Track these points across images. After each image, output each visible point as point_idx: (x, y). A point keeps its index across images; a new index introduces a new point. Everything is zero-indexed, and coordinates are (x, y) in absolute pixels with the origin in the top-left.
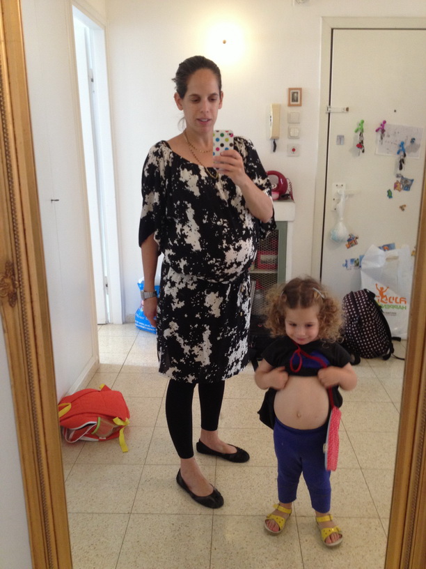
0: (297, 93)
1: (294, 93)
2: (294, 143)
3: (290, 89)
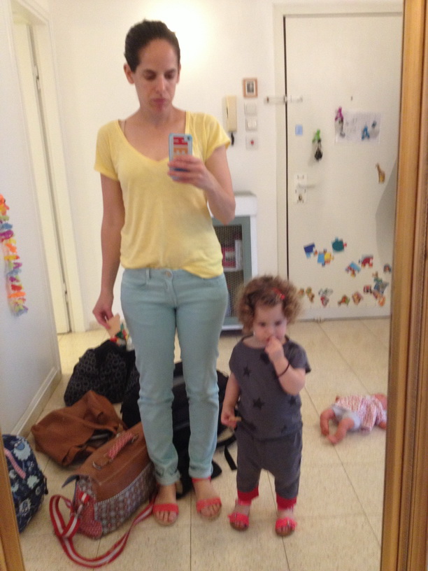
0: (253, 85)
1: (249, 84)
2: (251, 135)
3: (245, 80)
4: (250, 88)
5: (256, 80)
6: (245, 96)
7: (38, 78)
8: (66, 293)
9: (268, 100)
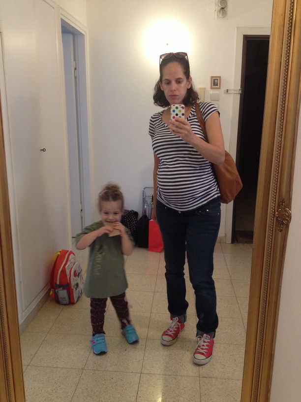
4: (216, 82)
5: (220, 77)
6: (212, 88)
7: (75, 69)
8: (82, 210)
9: (227, 91)
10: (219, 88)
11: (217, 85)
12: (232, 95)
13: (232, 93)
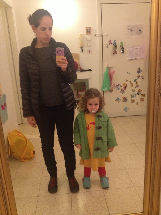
0: (89, 29)
1: (88, 29)
2: (89, 48)
3: (86, 28)
4: (88, 31)
5: (90, 28)
6: (87, 34)
7: (9, 28)
8: (20, 109)
9: (95, 35)
10: (91, 34)
11: (89, 32)
12: (98, 37)
13: (97, 36)
